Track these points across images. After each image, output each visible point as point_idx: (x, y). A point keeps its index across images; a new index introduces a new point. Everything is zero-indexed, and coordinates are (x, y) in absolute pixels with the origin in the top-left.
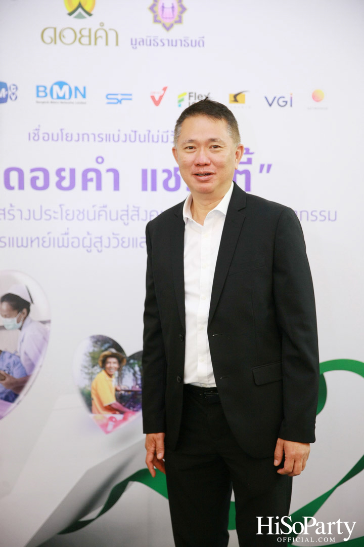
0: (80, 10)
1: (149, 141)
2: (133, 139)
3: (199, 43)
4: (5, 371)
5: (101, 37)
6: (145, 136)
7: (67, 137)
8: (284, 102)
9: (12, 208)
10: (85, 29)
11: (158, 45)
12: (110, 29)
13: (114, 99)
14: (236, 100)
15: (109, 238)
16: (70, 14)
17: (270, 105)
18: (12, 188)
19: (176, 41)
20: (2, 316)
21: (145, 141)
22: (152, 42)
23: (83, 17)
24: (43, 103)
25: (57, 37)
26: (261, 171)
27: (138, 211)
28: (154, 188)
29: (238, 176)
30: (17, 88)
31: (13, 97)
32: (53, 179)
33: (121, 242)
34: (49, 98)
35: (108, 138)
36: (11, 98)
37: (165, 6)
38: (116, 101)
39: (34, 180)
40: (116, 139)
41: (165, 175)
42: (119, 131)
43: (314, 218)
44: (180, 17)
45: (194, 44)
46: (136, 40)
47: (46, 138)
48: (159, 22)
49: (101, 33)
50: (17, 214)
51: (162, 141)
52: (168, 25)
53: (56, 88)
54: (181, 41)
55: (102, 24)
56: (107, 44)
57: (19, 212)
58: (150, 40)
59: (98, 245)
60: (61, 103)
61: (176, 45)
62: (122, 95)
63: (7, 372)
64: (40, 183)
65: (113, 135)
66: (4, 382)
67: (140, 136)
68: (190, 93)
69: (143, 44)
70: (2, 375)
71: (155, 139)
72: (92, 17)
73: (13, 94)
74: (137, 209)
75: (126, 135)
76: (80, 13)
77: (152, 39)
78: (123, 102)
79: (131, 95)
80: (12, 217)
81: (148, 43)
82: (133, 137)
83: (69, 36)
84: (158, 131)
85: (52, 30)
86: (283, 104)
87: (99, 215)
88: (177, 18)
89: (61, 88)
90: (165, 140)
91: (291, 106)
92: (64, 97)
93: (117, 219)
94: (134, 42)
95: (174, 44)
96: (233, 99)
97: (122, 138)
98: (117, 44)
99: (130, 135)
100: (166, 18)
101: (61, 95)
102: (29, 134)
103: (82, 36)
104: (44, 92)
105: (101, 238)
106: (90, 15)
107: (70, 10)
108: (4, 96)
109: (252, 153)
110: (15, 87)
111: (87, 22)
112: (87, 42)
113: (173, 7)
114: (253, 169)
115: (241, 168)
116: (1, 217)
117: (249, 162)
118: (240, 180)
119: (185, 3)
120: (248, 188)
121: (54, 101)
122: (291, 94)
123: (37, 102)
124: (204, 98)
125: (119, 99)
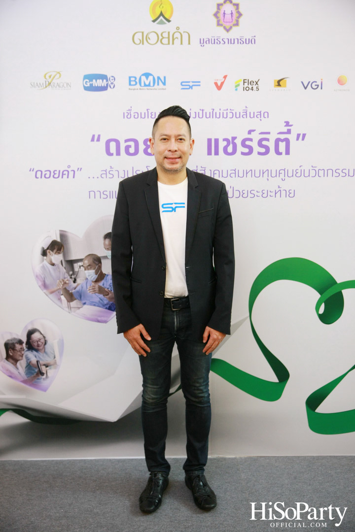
0: (161, 18)
1: (213, 117)
2: (201, 116)
3: (251, 41)
4: (108, 288)
5: (177, 38)
6: (210, 113)
7: (152, 115)
8: (316, 85)
9: (112, 169)
10: (165, 32)
11: (220, 43)
12: (184, 32)
13: (187, 86)
14: (279, 85)
16: (154, 21)
17: (306, 88)
18: (112, 154)
19: (234, 39)
20: (106, 249)
21: (210, 117)
22: (216, 41)
23: (165, 23)
24: (135, 89)
25: (145, 39)
26: (298, 139)
27: (204, 171)
28: (217, 153)
29: (280, 143)
30: (115, 79)
31: (112, 86)
32: (142, 147)
34: (138, 86)
36: (110, 87)
37: (225, 12)
38: (188, 87)
39: (127, 148)
41: (225, 143)
42: (191, 110)
43: (338, 175)
44: (237, 21)
45: (247, 42)
46: (203, 39)
47: (136, 116)
48: (222, 25)
49: (177, 35)
50: (116, 174)
51: (223, 117)
52: (228, 28)
53: (143, 78)
54: (238, 39)
55: (178, 28)
56: (182, 44)
57: (117, 172)
58: (214, 39)
60: (148, 89)
61: (234, 43)
62: (193, 82)
63: (109, 289)
64: (132, 150)
66: (107, 297)
67: (206, 113)
68: (244, 80)
69: (209, 43)
70: (107, 292)
71: (218, 116)
72: (170, 23)
73: (112, 83)
74: (204, 169)
75: (196, 113)
76: (161, 20)
77: (216, 38)
78: (193, 87)
79: (200, 82)
80: (111, 176)
81: (213, 42)
82: (201, 114)
83: (153, 38)
84: (220, 110)
85: (141, 34)
88: (235, 22)
89: (147, 78)
90: (225, 116)
91: (321, 89)
92: (149, 85)
94: (202, 42)
95: (232, 42)
96: (277, 84)
97: (193, 115)
98: (189, 43)
99: (199, 113)
100: (227, 22)
101: (147, 83)
102: (124, 113)
103: (163, 38)
104: (135, 81)
106: (169, 21)
107: (154, 18)
108: (105, 85)
109: (291, 126)
110: (113, 78)
111: (167, 27)
112: (167, 43)
113: (232, 13)
114: (292, 137)
115: (282, 137)
116: (104, 176)
117: (289, 132)
118: (282, 147)
119: (241, 10)
120: (288, 152)
121: (142, 88)
122: (322, 80)
123: (129, 89)
124: (255, 83)
125: (191, 85)
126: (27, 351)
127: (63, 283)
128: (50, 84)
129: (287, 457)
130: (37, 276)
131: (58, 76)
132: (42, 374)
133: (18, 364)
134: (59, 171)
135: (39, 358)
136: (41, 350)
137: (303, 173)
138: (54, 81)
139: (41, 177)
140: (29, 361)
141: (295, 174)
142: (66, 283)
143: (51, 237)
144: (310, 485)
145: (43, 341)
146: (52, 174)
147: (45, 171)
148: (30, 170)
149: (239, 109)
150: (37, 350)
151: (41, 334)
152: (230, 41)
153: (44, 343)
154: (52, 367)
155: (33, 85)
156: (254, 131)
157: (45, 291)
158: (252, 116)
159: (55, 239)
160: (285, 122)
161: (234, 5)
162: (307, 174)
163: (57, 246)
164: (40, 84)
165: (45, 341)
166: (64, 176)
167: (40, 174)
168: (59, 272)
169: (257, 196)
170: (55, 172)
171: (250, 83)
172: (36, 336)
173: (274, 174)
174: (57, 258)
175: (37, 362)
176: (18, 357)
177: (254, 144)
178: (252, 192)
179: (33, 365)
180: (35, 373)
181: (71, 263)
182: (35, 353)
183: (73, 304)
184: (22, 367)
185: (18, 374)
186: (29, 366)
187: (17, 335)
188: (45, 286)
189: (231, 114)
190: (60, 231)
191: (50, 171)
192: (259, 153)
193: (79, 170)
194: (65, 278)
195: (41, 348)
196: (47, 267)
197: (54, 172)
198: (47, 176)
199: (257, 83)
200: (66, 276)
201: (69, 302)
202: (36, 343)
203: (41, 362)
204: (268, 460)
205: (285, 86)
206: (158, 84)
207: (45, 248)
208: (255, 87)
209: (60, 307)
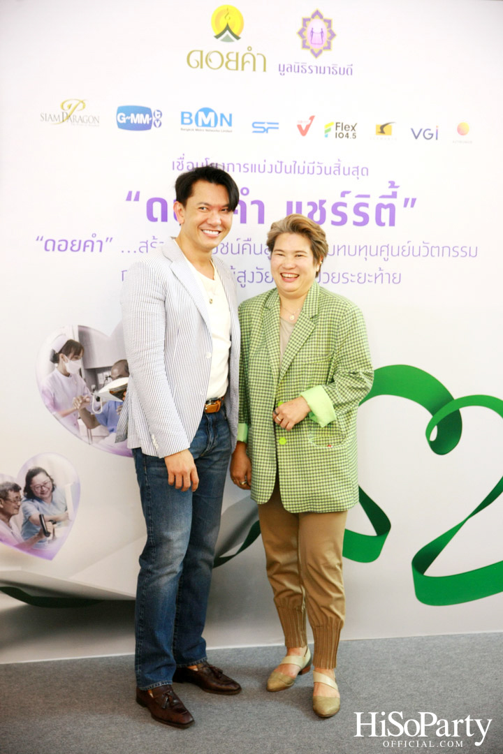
0: (227, 33)
1: (294, 173)
2: (278, 170)
3: (346, 71)
5: (248, 62)
6: (291, 166)
8: (429, 134)
9: (155, 241)
10: (233, 53)
11: (306, 71)
12: (258, 54)
13: (261, 128)
14: (382, 132)
15: (253, 273)
16: (217, 37)
17: (416, 137)
18: (155, 220)
19: (325, 68)
21: (291, 172)
22: (301, 69)
23: (232, 41)
24: (188, 130)
25: (204, 61)
26: (405, 205)
29: (383, 210)
30: (161, 114)
31: (158, 124)
33: (264, 277)
34: (194, 125)
35: (254, 168)
36: (155, 125)
37: (314, 30)
38: (262, 130)
40: (262, 169)
41: (310, 208)
42: (265, 161)
43: (456, 254)
44: (329, 43)
45: (342, 72)
46: (284, 66)
48: (308, 47)
51: (308, 172)
52: (316, 51)
53: (201, 115)
54: (330, 68)
55: (250, 48)
56: (254, 70)
59: (242, 279)
60: (207, 130)
61: (324, 73)
62: (269, 123)
65: (259, 166)
67: (286, 166)
68: (337, 123)
69: (291, 71)
71: (301, 171)
72: (240, 40)
73: (158, 120)
75: (272, 166)
76: (227, 35)
77: (300, 65)
78: (269, 130)
79: (277, 124)
81: (296, 70)
82: (279, 168)
83: (216, 60)
84: (304, 162)
85: (199, 53)
86: (429, 136)
87: (243, 249)
88: (325, 44)
89: (206, 115)
90: (311, 171)
91: (437, 138)
92: (209, 125)
93: (261, 253)
94: (282, 69)
95: (322, 71)
96: (380, 130)
97: (268, 168)
98: (265, 70)
99: (276, 166)
100: (315, 44)
101: (206, 122)
102: (174, 163)
103: (229, 61)
104: (189, 118)
105: (244, 273)
106: (238, 38)
107: (218, 33)
108: (148, 123)
109: (397, 187)
110: (159, 113)
111: (235, 46)
112: (234, 67)
113: (322, 32)
114: (398, 203)
115: (386, 201)
116: (144, 249)
117: (394, 195)
118: (385, 214)
119: (334, 28)
120: (392, 223)
121: (199, 128)
122: (437, 127)
123: (182, 129)
124: (351, 128)
125: (266, 128)
126: (25, 501)
127: (81, 402)
128: (69, 117)
129: (386, 639)
130: (43, 392)
131: (81, 105)
132: (47, 534)
133: (12, 520)
134: (80, 241)
135: (43, 510)
136: (46, 498)
137: (411, 252)
138: (74, 113)
139: (53, 250)
140: (27, 516)
141: (401, 252)
142: (85, 401)
143: (65, 335)
144: (426, 669)
145: (49, 485)
146: (70, 245)
147: (60, 241)
148: (37, 239)
149: (329, 162)
150: (40, 500)
151: (47, 475)
152: (319, 70)
153: (51, 489)
154: (62, 523)
155: (44, 118)
156: (348, 192)
157: (55, 413)
158: (346, 172)
159: (71, 337)
160: (390, 182)
161: (325, 21)
162: (416, 253)
163: (74, 349)
164: (54, 116)
165: (53, 485)
166: (87, 248)
167: (52, 245)
168: (77, 385)
169: (351, 281)
170: (74, 243)
171: (345, 128)
172: (39, 479)
173: (374, 252)
174: (73, 365)
175: (40, 516)
176: (11, 511)
177: (349, 211)
178: (345, 275)
179: (33, 520)
180: (37, 533)
181: (93, 373)
182: (37, 503)
183: (96, 431)
184: (17, 524)
185: (11, 534)
186: (28, 523)
187: (11, 478)
188: (55, 406)
189: (319, 168)
190: (80, 326)
191: (67, 242)
192: (356, 223)
193: (109, 240)
194: (84, 394)
195: (46, 496)
196: (58, 378)
197: (72, 243)
198: (63, 248)
199: (353, 128)
200: (86, 392)
201: (90, 429)
202: (40, 488)
203: (47, 517)
204: (363, 644)
205: (390, 134)
206: (221, 125)
207: (57, 351)
208: (350, 135)
209: (76, 435)
